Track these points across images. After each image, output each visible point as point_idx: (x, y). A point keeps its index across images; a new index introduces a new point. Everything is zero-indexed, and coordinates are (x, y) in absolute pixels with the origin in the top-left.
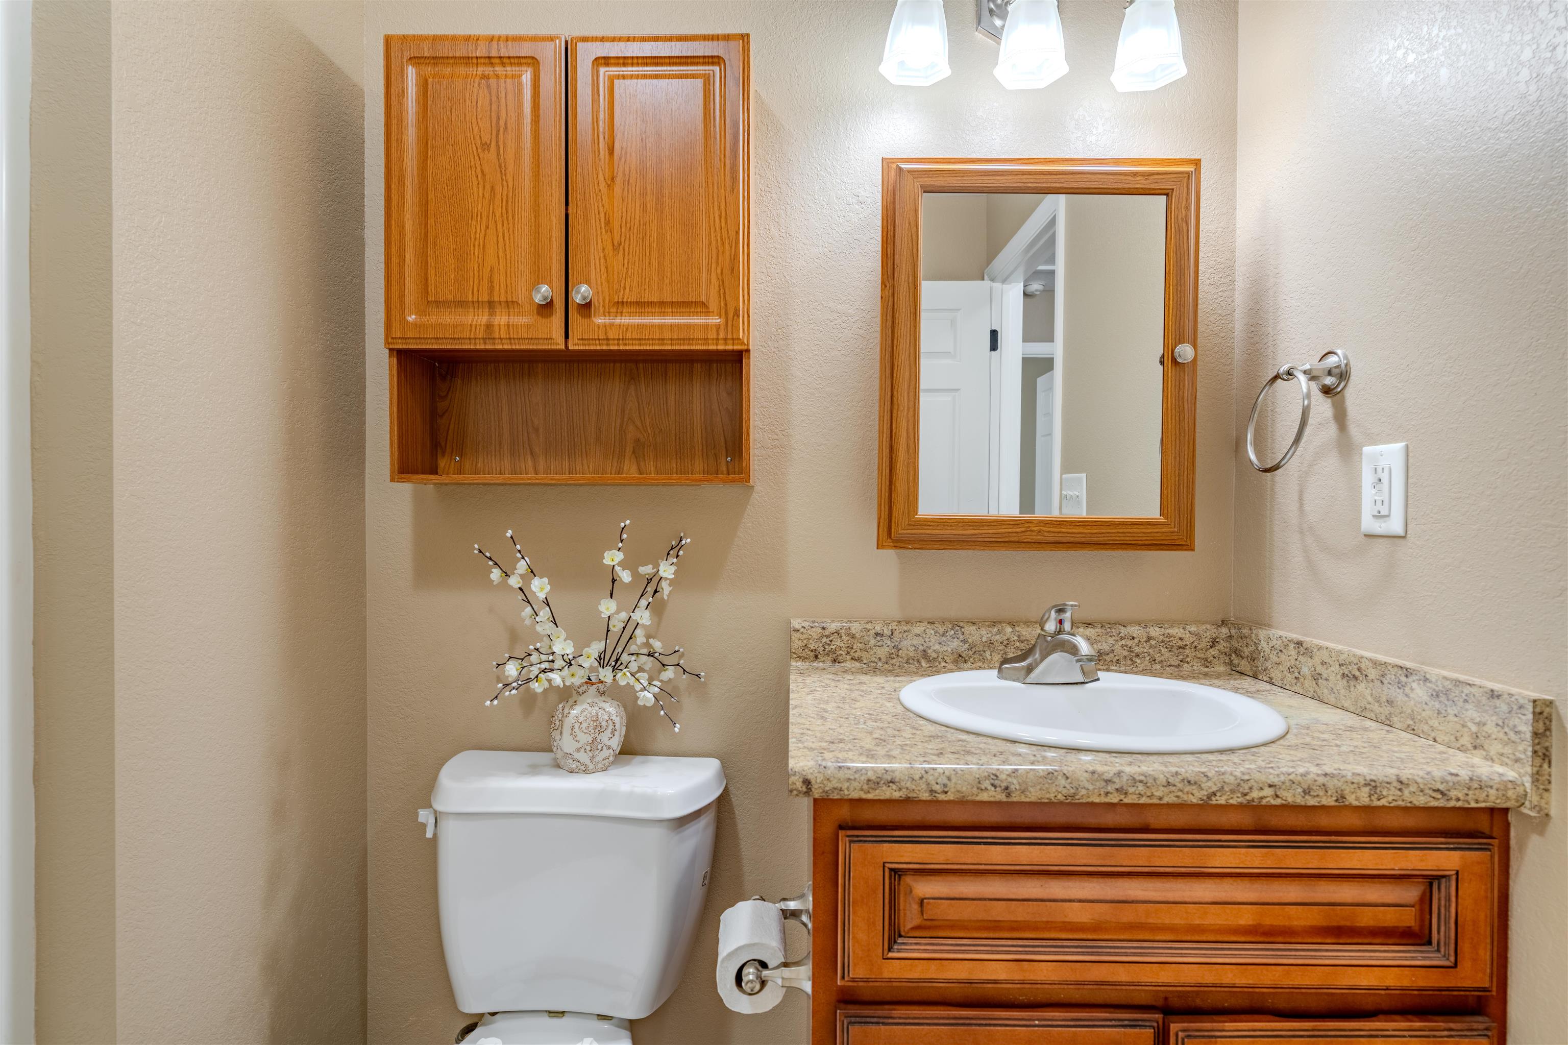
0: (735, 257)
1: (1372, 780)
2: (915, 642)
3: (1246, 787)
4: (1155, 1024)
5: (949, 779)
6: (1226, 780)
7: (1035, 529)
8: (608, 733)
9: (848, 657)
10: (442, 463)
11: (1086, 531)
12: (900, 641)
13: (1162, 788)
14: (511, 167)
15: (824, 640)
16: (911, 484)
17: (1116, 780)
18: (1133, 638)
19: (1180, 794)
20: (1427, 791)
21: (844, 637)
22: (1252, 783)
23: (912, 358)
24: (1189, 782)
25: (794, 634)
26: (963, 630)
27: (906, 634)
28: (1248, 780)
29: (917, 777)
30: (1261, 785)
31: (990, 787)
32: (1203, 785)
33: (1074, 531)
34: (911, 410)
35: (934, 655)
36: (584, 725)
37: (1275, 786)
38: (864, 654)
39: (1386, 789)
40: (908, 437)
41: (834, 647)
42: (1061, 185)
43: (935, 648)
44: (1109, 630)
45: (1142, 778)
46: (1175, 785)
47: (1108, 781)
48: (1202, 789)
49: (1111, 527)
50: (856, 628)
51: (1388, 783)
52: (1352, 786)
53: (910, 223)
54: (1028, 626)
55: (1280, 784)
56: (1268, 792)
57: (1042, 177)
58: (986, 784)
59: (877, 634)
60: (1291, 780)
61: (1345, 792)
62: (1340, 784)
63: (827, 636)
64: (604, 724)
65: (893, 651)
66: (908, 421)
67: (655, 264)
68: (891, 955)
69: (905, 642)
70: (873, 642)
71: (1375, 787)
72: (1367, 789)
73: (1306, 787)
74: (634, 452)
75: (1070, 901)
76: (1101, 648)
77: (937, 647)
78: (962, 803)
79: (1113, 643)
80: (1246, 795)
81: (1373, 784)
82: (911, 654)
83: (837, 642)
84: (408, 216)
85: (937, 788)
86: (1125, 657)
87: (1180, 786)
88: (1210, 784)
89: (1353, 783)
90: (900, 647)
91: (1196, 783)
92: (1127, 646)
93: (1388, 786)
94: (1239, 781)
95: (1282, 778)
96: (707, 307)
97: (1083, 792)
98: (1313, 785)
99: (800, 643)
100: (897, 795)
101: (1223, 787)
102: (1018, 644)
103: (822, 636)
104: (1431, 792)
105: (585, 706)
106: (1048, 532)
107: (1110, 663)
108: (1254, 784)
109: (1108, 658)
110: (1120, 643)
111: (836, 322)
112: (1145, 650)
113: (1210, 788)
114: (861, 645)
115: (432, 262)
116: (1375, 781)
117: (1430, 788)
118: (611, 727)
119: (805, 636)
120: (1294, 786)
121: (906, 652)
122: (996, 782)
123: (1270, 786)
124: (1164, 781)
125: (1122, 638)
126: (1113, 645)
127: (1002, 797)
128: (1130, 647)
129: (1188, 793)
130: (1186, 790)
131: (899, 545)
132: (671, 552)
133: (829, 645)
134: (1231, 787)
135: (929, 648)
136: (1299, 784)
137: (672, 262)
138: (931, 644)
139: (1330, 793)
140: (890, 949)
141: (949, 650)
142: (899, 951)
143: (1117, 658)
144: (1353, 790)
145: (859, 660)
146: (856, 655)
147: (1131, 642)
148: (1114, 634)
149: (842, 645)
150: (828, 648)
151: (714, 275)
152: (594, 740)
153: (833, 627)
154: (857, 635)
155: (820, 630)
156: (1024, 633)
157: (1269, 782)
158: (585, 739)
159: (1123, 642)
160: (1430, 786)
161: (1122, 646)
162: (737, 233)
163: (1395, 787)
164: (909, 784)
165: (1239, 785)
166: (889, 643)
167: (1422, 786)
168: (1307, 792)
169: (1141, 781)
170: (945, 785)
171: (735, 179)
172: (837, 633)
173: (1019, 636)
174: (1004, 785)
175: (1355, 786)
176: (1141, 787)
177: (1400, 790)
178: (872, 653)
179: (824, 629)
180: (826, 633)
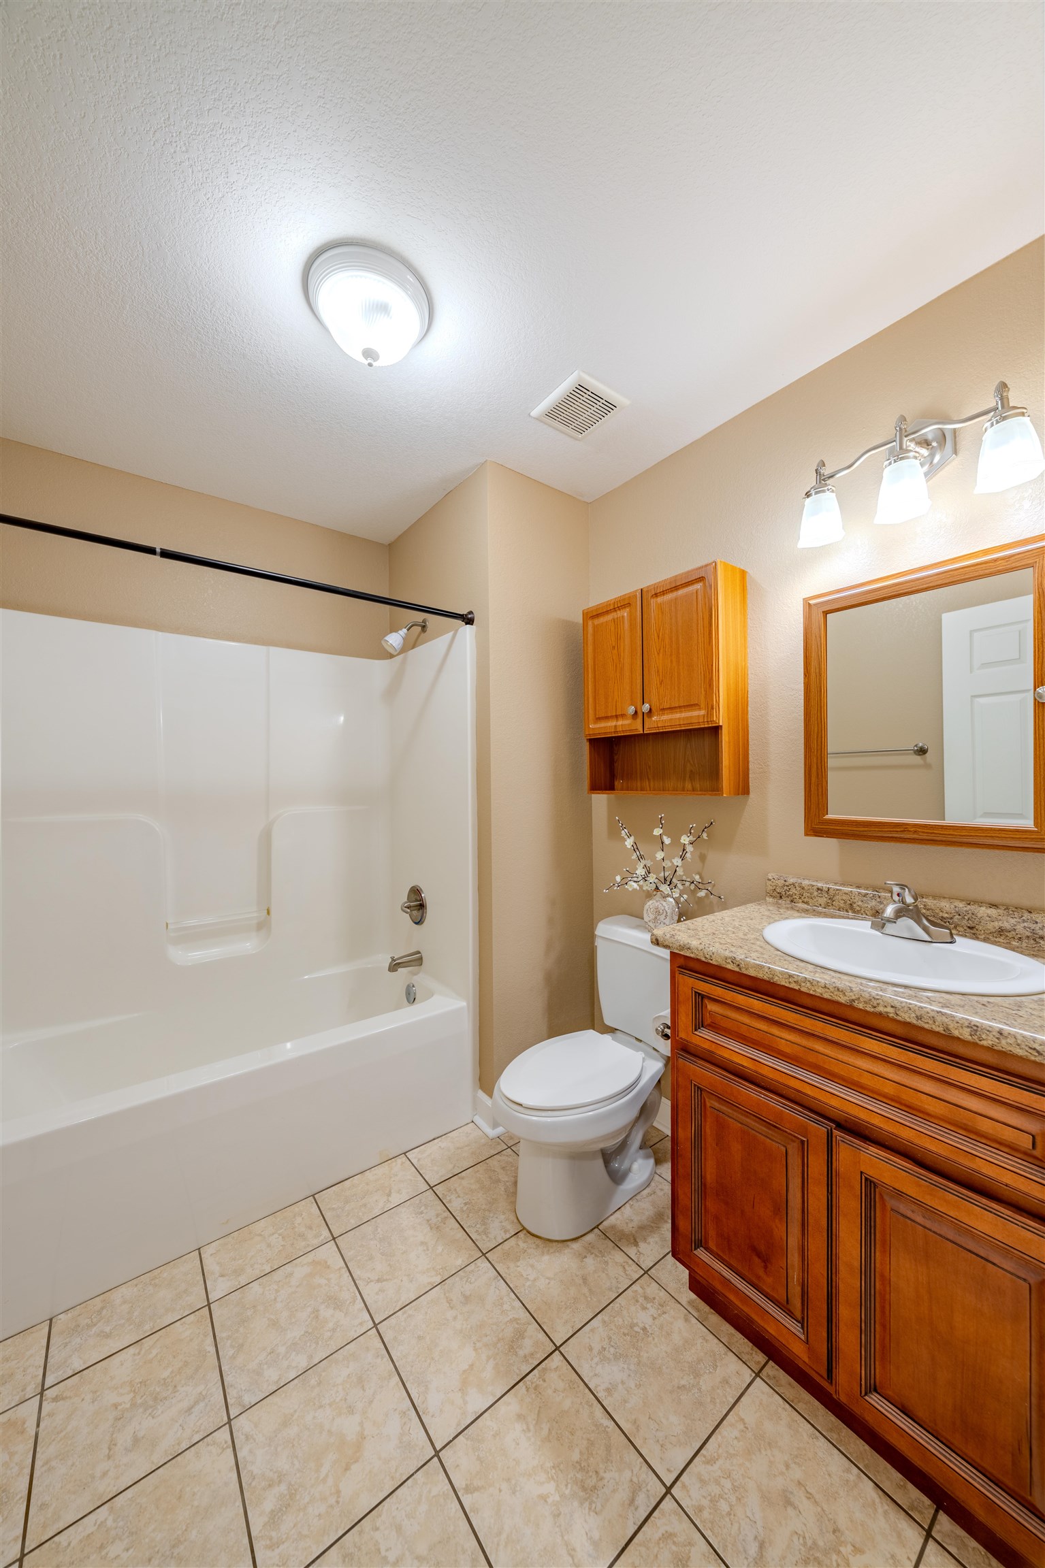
0: (711, 679)
1: (975, 1025)
2: (844, 898)
3: (875, 1003)
4: (829, 1128)
5: (713, 954)
6: (863, 995)
7: (912, 829)
8: (663, 916)
9: (800, 900)
10: (617, 784)
11: (956, 833)
12: (834, 896)
13: (822, 989)
14: (622, 654)
15: (785, 888)
16: (820, 797)
18: (1037, 923)
19: (831, 994)
20: (1023, 1047)
21: (797, 888)
22: (880, 1001)
23: (819, 719)
24: (838, 989)
25: (768, 882)
27: (838, 892)
29: (700, 949)
30: (886, 1004)
31: (730, 963)
32: (846, 994)
33: (945, 833)
34: (819, 752)
35: (858, 908)
36: (652, 910)
37: (896, 1007)
38: (810, 900)
39: (985, 1035)
40: (817, 768)
41: (791, 893)
42: (927, 585)
44: (1012, 912)
46: (829, 989)
48: (845, 996)
49: (980, 831)
50: (806, 883)
51: (988, 1031)
52: (958, 1025)
53: (816, 636)
54: (935, 899)
55: (900, 1007)
56: (889, 1010)
57: (912, 583)
58: (729, 961)
59: (818, 889)
61: (950, 1027)
62: (946, 1020)
63: (787, 886)
64: (661, 911)
65: (829, 903)
66: (817, 758)
67: (676, 688)
68: (696, 1032)
69: (837, 897)
70: (816, 893)
71: (976, 1031)
72: (969, 1030)
73: (919, 1014)
74: (690, 777)
75: (781, 1038)
76: (1002, 925)
77: (860, 903)
78: (720, 967)
79: (1015, 923)
80: (875, 1007)
81: (975, 1028)
82: (842, 905)
83: (793, 891)
84: (590, 683)
85: (707, 956)
86: (1028, 937)
87: (832, 990)
88: (851, 994)
90: (833, 900)
91: (842, 991)
92: (1030, 928)
93: (988, 1033)
94: (871, 998)
95: (904, 1004)
96: (700, 706)
97: (777, 978)
98: (926, 1016)
99: (771, 888)
100: (692, 956)
101: (859, 998)
102: (924, 911)
103: (784, 885)
104: (1027, 1048)
105: (655, 901)
106: (923, 832)
107: (1012, 939)
108: (882, 1003)
109: (1010, 935)
110: (1023, 925)
111: (795, 696)
113: (851, 996)
114: (808, 894)
115: (597, 702)
116: (977, 1027)
117: (1027, 1045)
118: (665, 914)
119: (774, 884)
120: (910, 1012)
121: (838, 905)
122: (734, 961)
123: (892, 1007)
124: (824, 985)
125: (1024, 921)
126: (1015, 925)
127: (737, 969)
128: (1033, 930)
129: (837, 995)
130: (836, 993)
131: (817, 834)
132: (706, 830)
133: (789, 891)
134: (866, 1000)
135: (855, 903)
136: (915, 1011)
137: (683, 686)
138: (855, 901)
139: (937, 1024)
140: (696, 1030)
141: (869, 907)
142: (700, 1032)
143: (1019, 936)
144: (957, 1027)
145: (807, 903)
146: (805, 900)
147: (1035, 925)
148: (1016, 916)
149: (796, 892)
150: (788, 893)
151: (703, 689)
152: (656, 918)
153: (791, 881)
154: (805, 888)
155: (783, 882)
156: (930, 904)
157: (893, 1004)
158: (652, 917)
159: (1026, 924)
160: (1026, 1043)
161: (1025, 927)
162: (712, 665)
163: (994, 1036)
165: (871, 1000)
166: (826, 896)
167: (1019, 1042)
168: (919, 1018)
170: (711, 956)
171: (710, 637)
172: (793, 884)
173: (925, 906)
174: (737, 963)
176: (808, 984)
177: (997, 1038)
178: (815, 900)
179: (785, 881)
180: (787, 884)
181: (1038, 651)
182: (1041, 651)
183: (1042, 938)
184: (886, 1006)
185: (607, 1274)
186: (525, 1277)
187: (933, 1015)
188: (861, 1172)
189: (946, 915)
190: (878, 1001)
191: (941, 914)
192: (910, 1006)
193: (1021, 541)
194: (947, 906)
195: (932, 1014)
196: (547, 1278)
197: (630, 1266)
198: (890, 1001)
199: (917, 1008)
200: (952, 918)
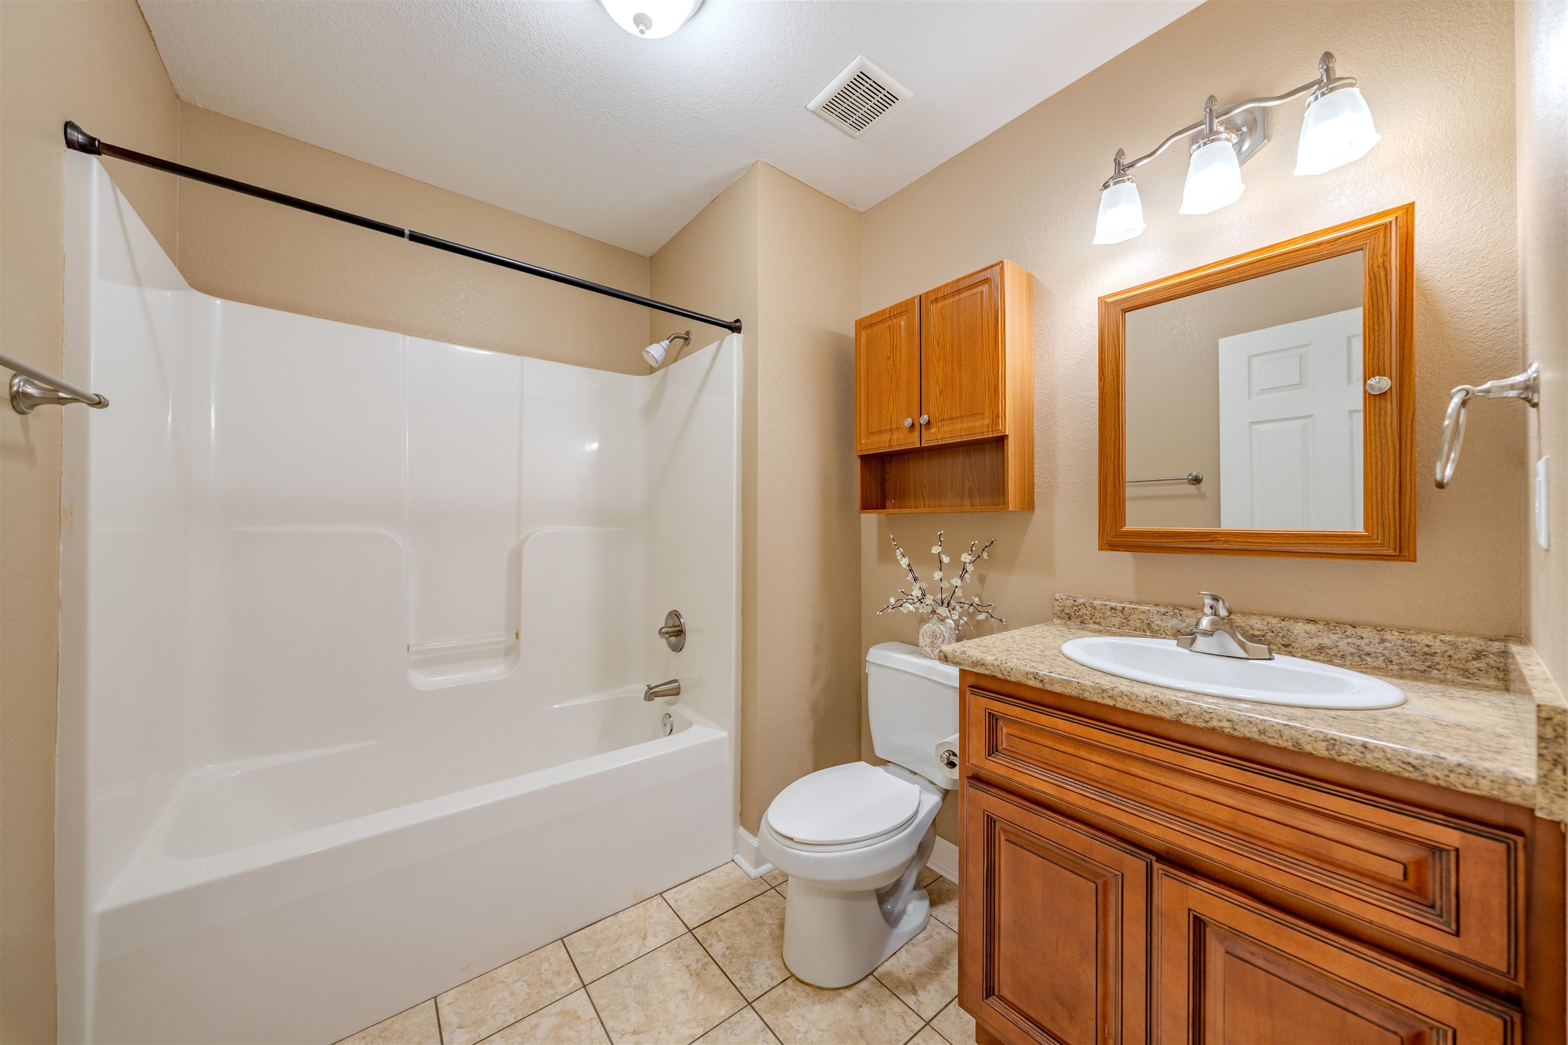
0: (997, 386)
1: (1332, 739)
2: (1141, 617)
3: (1207, 717)
4: (1149, 860)
5: (1012, 669)
6: (1192, 709)
7: (1222, 539)
8: (940, 641)
9: (1091, 621)
10: (888, 503)
11: (1273, 541)
12: (1129, 615)
13: (1142, 703)
14: (898, 365)
15: (1075, 608)
16: (1117, 508)
17: (1110, 691)
18: (1362, 638)
19: (1154, 709)
20: (1395, 761)
21: (1088, 608)
22: (1213, 715)
23: (1116, 424)
24: (1162, 703)
25: (1055, 602)
26: (1181, 612)
27: (1134, 610)
28: (1210, 713)
29: (996, 665)
30: (1220, 718)
31: (1032, 678)
32: (1172, 708)
33: (1260, 541)
34: (1117, 459)
35: (1157, 628)
36: (928, 634)
37: (1233, 721)
38: (1102, 621)
39: (1345, 749)
40: (1114, 477)
41: (1081, 613)
43: (1157, 623)
44: (1333, 628)
45: (1128, 694)
46: (1150, 703)
47: (1104, 691)
48: (1171, 710)
49: (1300, 538)
50: (1097, 603)
51: (1349, 744)
52: (1309, 738)
53: (1113, 336)
54: (1244, 616)
55: (1238, 721)
56: (1225, 724)
58: (1031, 676)
59: (1112, 608)
60: (1249, 721)
61: (1300, 741)
62: (1296, 734)
63: (1077, 606)
64: (938, 635)
65: (1124, 621)
66: (1114, 466)
67: (958, 397)
68: (989, 758)
69: (1133, 616)
70: (1109, 613)
71: (1334, 745)
72: (1325, 744)
73: (1261, 728)
74: (968, 494)
75: (1091, 761)
76: (1322, 642)
77: (1159, 622)
78: (1018, 684)
79: (1337, 639)
80: (1207, 722)
81: (1333, 742)
82: (1138, 625)
83: (1084, 611)
84: (862, 397)
85: (1005, 672)
86: (1352, 654)
87: (1155, 704)
88: (1178, 708)
89: (1310, 736)
90: (1129, 619)
91: (1167, 705)
92: (1354, 644)
93: (1349, 747)
94: (1202, 711)
95: (1242, 718)
96: (984, 415)
97: (1087, 693)
98: (1269, 729)
99: (1059, 609)
100: (987, 672)
101: (1188, 713)
103: (1073, 606)
104: (1399, 763)
105: (931, 625)
106: (1235, 541)
107: (1334, 657)
108: (1216, 717)
109: (1331, 652)
110: (1346, 641)
111: (1086, 404)
112: (1378, 651)
113: (1177, 710)
114: (1101, 615)
115: (870, 415)
116: (1335, 740)
117: (1399, 760)
118: (942, 638)
119: (1062, 604)
120: (1251, 725)
121: (1134, 623)
123: (1228, 721)
124: (1144, 699)
125: (1347, 637)
126: (1337, 642)
127: (1039, 685)
128: (1358, 646)
129: (1160, 710)
130: (1159, 708)
131: (1113, 548)
132: (986, 549)
133: (1078, 612)
134: (1195, 714)
135: (1153, 622)
136: (1256, 725)
137: (965, 395)
138: (1153, 620)
139: (1284, 738)
140: (989, 755)
141: (1169, 626)
142: (994, 757)
143: (1342, 653)
144: (1309, 741)
145: (1099, 624)
146: (1097, 621)
147: (1360, 641)
148: (1338, 632)
149: (1087, 612)
150: (1077, 614)
151: (987, 397)
152: (933, 642)
153: (1081, 601)
154: (1097, 607)
155: (1072, 602)
156: (1239, 621)
157: (1229, 718)
158: (928, 641)
159: (1350, 640)
160: (1399, 758)
161: (1348, 644)
162: (998, 371)
163: (1357, 750)
164: (991, 668)
165: (1201, 714)
166: (1121, 615)
167: (1389, 756)
168: (1262, 732)
169: (1127, 695)
170: (1009, 672)
171: (996, 342)
172: (1084, 604)
174: (1041, 678)
175: (1312, 738)
176: (1126, 699)
177: (1362, 753)
178: (1108, 620)
179: (1075, 601)
180: (1076, 604)
181: (1369, 339)
182: (1372, 339)
183: (1369, 654)
184: (1220, 721)
185: (885, 1026)
186: (796, 1028)
187: (1279, 729)
188: (1189, 909)
189: (1257, 633)
190: (1211, 715)
191: (1251, 632)
192: (1251, 719)
193: (1347, 223)
194: (1259, 622)
195: (1278, 727)
196: (820, 1030)
197: (909, 1016)
198: (1225, 714)
199: (1258, 721)
200: (1264, 636)
